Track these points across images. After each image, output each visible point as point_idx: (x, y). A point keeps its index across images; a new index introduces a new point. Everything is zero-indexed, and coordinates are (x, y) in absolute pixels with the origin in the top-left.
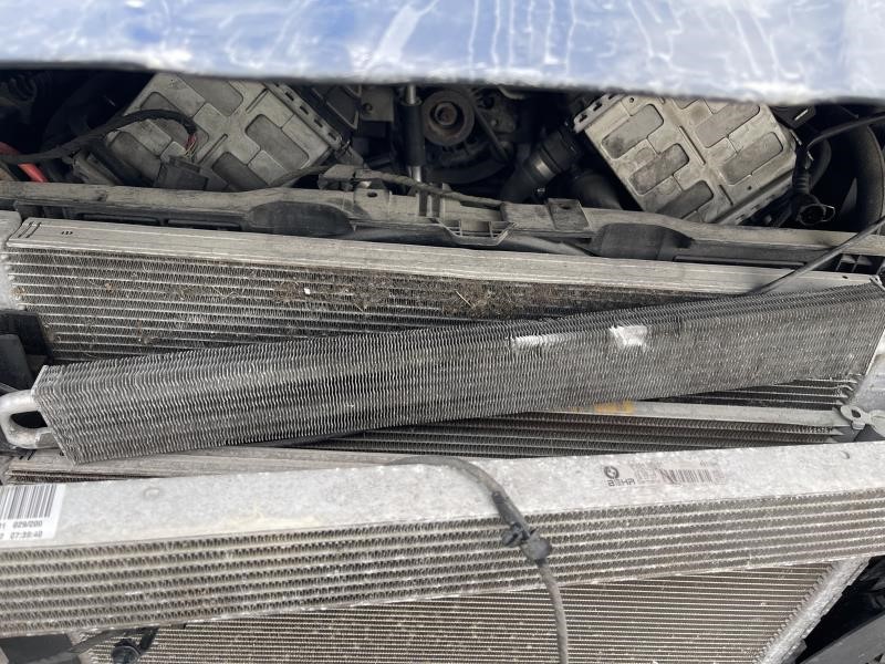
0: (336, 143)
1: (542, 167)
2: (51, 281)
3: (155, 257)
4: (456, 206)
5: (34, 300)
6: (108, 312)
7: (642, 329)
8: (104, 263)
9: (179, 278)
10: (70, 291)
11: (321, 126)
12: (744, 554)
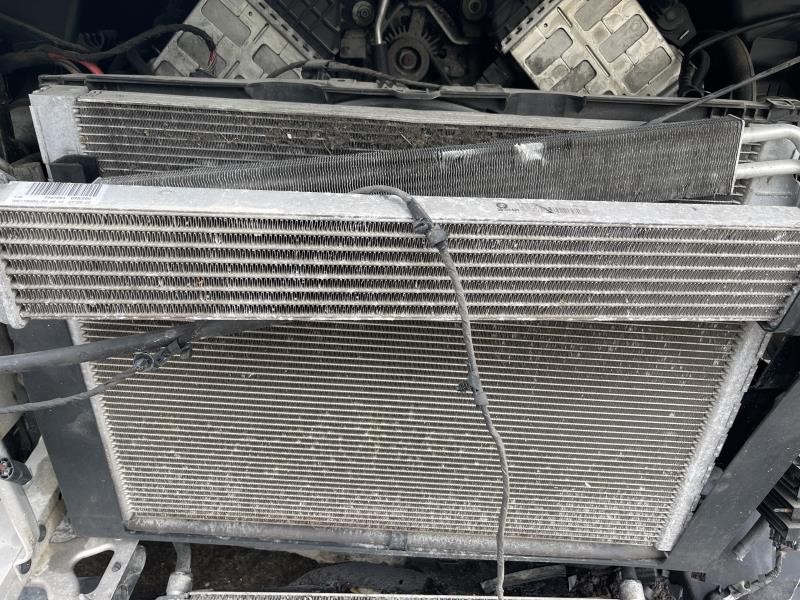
2: (106, 130)
3: (180, 109)
5: (95, 147)
6: (146, 158)
7: (539, 146)
8: (144, 114)
9: (197, 126)
10: (121, 139)
11: (308, 50)
12: (621, 298)
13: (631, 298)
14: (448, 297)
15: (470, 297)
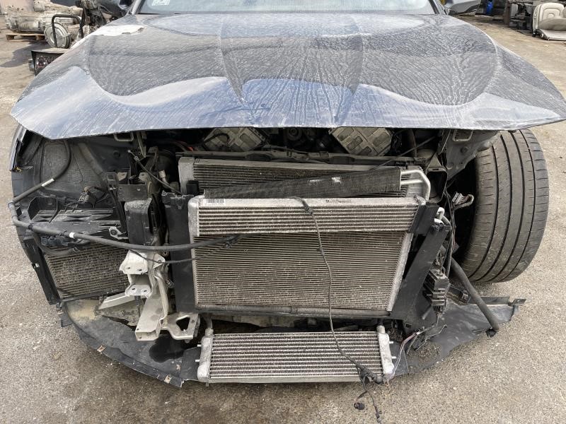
0: (264, 140)
1: (322, 145)
4: (296, 154)
12: (362, 225)
13: (365, 225)
14: (313, 226)
15: (319, 225)
